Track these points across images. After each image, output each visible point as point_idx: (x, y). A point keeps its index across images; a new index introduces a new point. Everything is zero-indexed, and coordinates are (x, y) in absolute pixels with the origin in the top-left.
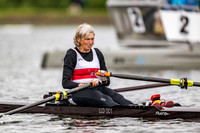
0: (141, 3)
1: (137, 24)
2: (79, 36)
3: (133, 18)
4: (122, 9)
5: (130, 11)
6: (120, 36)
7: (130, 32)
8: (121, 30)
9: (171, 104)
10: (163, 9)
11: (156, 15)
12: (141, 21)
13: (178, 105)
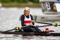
0: (50, 1)
1: (48, 7)
2: (25, 11)
3: (47, 5)
4: (44, 3)
5: (46, 3)
6: (43, 11)
7: (46, 9)
8: (43, 9)
9: (51, 31)
10: (56, 3)
11: (54, 4)
12: (49, 6)
13: (54, 31)
